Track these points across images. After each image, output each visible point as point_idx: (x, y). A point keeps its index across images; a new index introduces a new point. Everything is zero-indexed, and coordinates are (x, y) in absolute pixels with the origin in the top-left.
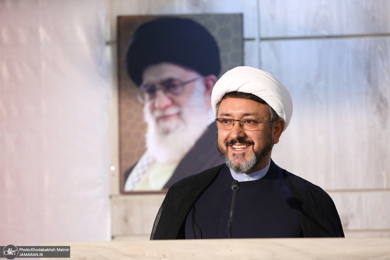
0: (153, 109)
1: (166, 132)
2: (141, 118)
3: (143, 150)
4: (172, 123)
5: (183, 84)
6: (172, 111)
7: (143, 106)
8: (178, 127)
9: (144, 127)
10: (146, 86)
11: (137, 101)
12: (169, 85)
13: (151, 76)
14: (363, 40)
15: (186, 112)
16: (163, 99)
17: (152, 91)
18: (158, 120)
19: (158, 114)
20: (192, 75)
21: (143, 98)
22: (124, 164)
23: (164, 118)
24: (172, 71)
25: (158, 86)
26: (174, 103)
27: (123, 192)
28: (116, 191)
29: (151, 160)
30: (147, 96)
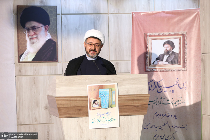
0: (29, 36)
1: (33, 43)
2: (25, 38)
3: (26, 49)
4: (35, 40)
5: (38, 28)
6: (35, 36)
7: (26, 34)
8: (37, 41)
9: (26, 41)
10: (26, 28)
11: (24, 33)
12: (34, 28)
13: (28, 25)
14: (93, 15)
15: (39, 37)
16: (32, 32)
17: (28, 30)
18: (30, 39)
19: (30, 37)
20: (41, 25)
21: (26, 32)
22: (19, 53)
23: (32, 38)
24: (35, 24)
25: (30, 29)
26: (35, 34)
27: (19, 62)
28: (17, 62)
29: (28, 52)
30: (27, 32)
